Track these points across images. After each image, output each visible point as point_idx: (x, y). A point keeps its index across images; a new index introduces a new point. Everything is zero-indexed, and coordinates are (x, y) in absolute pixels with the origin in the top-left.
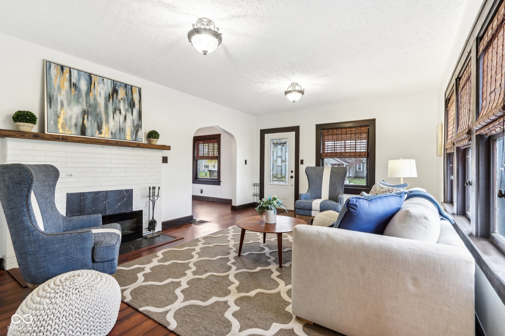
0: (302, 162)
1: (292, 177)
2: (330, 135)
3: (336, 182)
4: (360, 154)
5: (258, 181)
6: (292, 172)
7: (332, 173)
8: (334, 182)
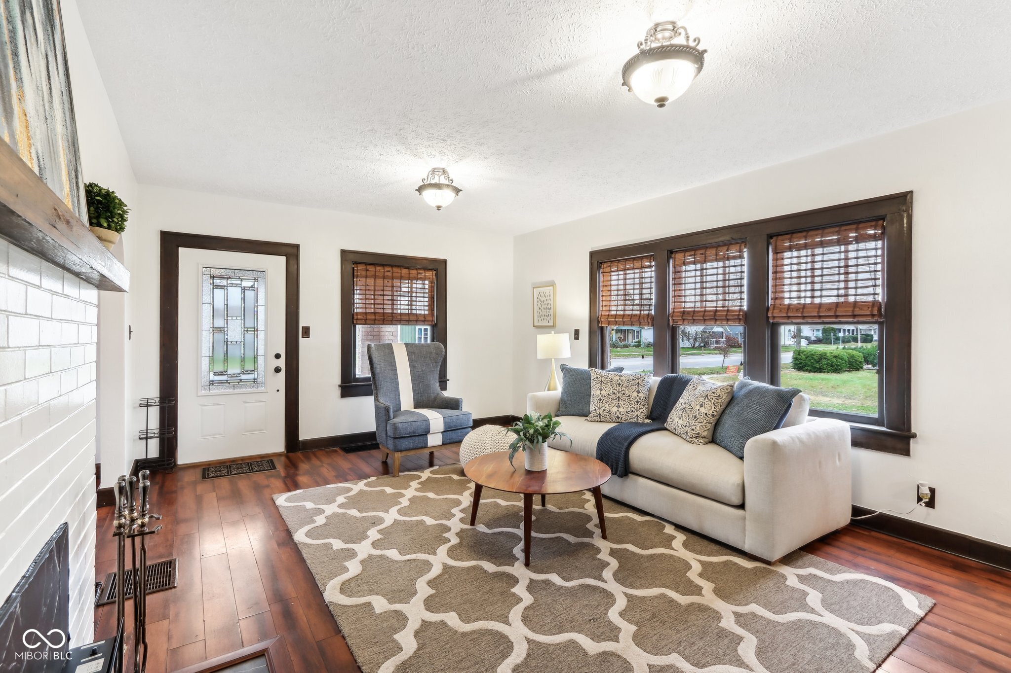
0: (306, 332)
1: (278, 370)
2: (370, 277)
3: (424, 372)
4: (425, 318)
5: (153, 392)
6: (278, 356)
7: (412, 355)
8: (421, 373)
